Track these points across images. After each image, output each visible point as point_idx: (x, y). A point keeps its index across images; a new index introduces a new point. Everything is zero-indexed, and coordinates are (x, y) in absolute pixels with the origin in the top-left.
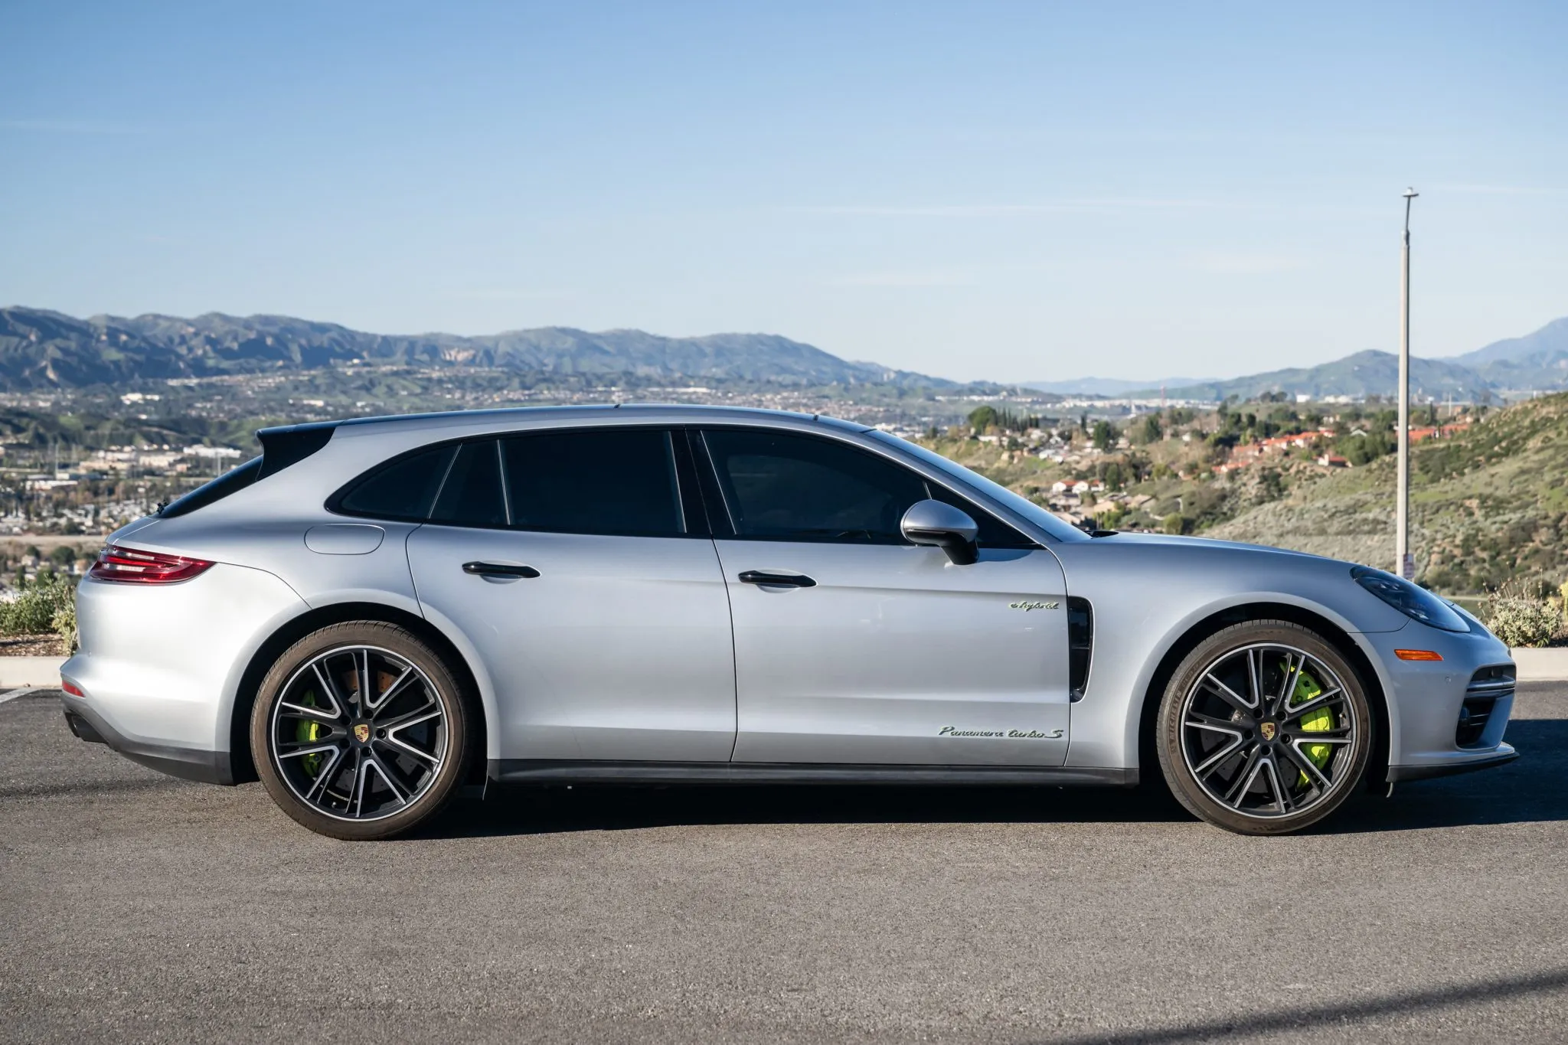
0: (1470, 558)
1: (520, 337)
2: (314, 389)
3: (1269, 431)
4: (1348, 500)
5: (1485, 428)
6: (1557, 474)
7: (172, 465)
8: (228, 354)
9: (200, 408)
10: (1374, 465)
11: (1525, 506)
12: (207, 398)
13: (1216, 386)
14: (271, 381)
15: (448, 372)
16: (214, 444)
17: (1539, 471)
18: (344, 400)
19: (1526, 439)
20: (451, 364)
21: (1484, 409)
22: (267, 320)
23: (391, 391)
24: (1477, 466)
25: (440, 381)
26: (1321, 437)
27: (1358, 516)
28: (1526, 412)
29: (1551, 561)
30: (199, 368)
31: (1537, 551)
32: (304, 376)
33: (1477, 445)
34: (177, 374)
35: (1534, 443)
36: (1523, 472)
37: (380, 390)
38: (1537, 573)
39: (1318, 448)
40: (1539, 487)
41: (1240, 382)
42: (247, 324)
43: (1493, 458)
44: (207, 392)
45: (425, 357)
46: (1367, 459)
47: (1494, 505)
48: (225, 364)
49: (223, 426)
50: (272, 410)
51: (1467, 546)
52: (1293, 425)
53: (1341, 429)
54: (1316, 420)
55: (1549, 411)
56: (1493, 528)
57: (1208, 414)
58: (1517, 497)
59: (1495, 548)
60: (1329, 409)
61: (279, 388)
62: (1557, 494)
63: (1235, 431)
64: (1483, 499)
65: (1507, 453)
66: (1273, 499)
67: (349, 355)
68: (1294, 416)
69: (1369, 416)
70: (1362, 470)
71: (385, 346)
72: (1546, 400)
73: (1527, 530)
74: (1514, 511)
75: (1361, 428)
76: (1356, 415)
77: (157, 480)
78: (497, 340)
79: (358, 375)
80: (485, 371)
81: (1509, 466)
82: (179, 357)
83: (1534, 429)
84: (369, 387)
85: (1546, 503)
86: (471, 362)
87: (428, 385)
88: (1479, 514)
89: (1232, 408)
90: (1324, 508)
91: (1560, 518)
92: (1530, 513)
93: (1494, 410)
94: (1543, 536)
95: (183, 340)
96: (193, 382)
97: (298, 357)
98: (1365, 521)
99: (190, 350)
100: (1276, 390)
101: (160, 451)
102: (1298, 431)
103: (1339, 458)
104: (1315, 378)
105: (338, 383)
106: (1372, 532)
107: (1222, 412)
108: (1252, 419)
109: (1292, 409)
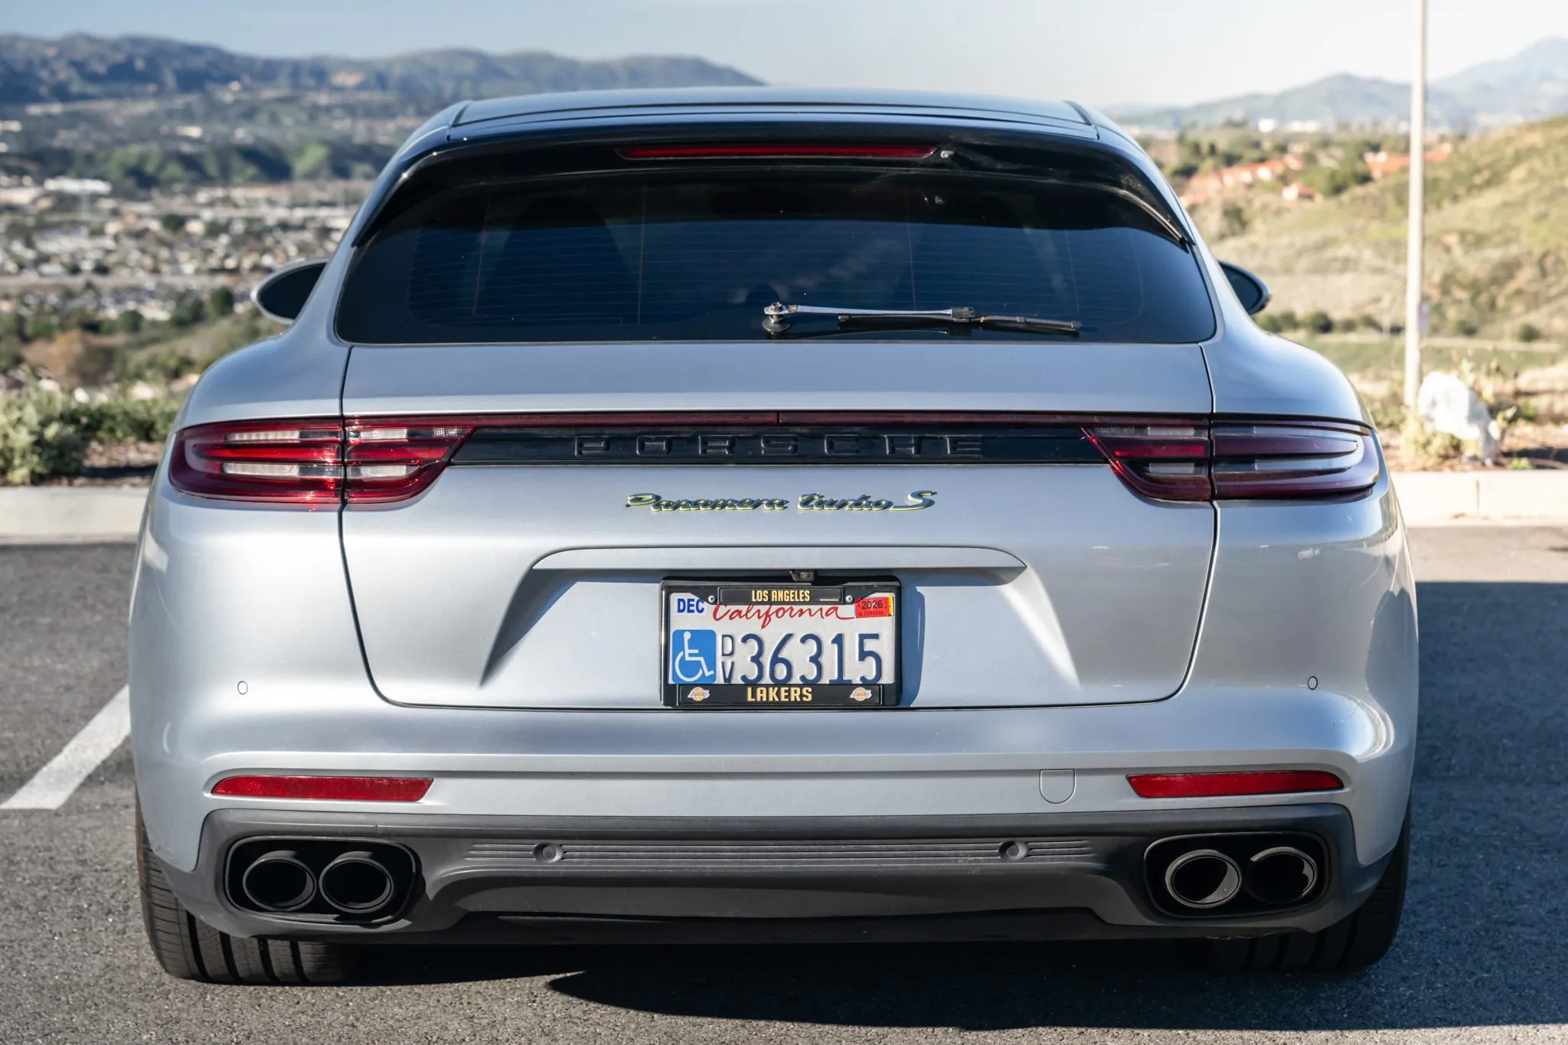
0: (1447, 300)
1: (415, 60)
2: (189, 117)
3: (1231, 160)
4: (1315, 236)
5: (1466, 158)
6: (1542, 207)
7: (34, 201)
8: (93, 78)
9: (64, 138)
10: (1345, 197)
11: (1507, 242)
12: (71, 126)
13: (1174, 115)
14: (143, 108)
15: (337, 99)
16: (80, 176)
17: (1522, 203)
18: (221, 128)
19: (1509, 168)
20: (340, 89)
21: (1462, 137)
22: (136, 41)
23: (274, 120)
24: (1455, 198)
25: (328, 109)
26: (1287, 169)
27: (1329, 253)
28: (1509, 140)
29: (1535, 301)
30: (61, 93)
31: (1519, 292)
32: (179, 102)
33: (1457, 176)
34: (38, 99)
35: (1518, 173)
36: (1506, 204)
37: (263, 117)
38: (1518, 316)
39: (1284, 179)
40: (1522, 220)
41: (1201, 108)
42: (115, 45)
43: (1473, 189)
44: (72, 120)
45: (311, 82)
46: (1337, 190)
47: (1476, 241)
48: (91, 89)
49: (89, 159)
50: (142, 140)
51: (1446, 285)
52: (1255, 154)
53: (1310, 158)
54: (1282, 149)
55: (1535, 138)
56: (1475, 265)
57: (1164, 142)
58: (1500, 232)
59: (1475, 288)
60: (1297, 137)
61: (151, 116)
62: (1543, 229)
63: (1193, 161)
64: (1463, 235)
65: (1489, 183)
66: (1234, 234)
67: (227, 79)
68: (1257, 145)
69: (1341, 145)
70: (1332, 203)
71: (267, 71)
72: (1531, 127)
73: (1508, 269)
74: (1497, 246)
75: (1332, 157)
76: (1326, 143)
77: (18, 218)
78: (390, 63)
79: (237, 102)
80: (376, 97)
81: (1491, 199)
82: (40, 81)
83: (1518, 158)
84: (249, 114)
85: (1530, 240)
86: (362, 87)
87: (315, 111)
88: (1458, 252)
89: (1192, 136)
90: (1291, 245)
91: (1545, 255)
92: (1514, 250)
93: (1474, 137)
94: (1525, 276)
95: (45, 63)
96: (56, 108)
97: (170, 80)
98: (1335, 259)
99: (53, 73)
100: (1238, 115)
101: (20, 185)
102: (1262, 161)
103: (1308, 191)
104: (1281, 104)
105: (215, 111)
106: (1344, 270)
107: (1181, 140)
108: (1213, 150)
109: (1255, 137)
